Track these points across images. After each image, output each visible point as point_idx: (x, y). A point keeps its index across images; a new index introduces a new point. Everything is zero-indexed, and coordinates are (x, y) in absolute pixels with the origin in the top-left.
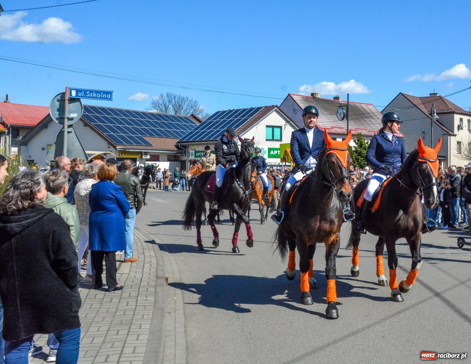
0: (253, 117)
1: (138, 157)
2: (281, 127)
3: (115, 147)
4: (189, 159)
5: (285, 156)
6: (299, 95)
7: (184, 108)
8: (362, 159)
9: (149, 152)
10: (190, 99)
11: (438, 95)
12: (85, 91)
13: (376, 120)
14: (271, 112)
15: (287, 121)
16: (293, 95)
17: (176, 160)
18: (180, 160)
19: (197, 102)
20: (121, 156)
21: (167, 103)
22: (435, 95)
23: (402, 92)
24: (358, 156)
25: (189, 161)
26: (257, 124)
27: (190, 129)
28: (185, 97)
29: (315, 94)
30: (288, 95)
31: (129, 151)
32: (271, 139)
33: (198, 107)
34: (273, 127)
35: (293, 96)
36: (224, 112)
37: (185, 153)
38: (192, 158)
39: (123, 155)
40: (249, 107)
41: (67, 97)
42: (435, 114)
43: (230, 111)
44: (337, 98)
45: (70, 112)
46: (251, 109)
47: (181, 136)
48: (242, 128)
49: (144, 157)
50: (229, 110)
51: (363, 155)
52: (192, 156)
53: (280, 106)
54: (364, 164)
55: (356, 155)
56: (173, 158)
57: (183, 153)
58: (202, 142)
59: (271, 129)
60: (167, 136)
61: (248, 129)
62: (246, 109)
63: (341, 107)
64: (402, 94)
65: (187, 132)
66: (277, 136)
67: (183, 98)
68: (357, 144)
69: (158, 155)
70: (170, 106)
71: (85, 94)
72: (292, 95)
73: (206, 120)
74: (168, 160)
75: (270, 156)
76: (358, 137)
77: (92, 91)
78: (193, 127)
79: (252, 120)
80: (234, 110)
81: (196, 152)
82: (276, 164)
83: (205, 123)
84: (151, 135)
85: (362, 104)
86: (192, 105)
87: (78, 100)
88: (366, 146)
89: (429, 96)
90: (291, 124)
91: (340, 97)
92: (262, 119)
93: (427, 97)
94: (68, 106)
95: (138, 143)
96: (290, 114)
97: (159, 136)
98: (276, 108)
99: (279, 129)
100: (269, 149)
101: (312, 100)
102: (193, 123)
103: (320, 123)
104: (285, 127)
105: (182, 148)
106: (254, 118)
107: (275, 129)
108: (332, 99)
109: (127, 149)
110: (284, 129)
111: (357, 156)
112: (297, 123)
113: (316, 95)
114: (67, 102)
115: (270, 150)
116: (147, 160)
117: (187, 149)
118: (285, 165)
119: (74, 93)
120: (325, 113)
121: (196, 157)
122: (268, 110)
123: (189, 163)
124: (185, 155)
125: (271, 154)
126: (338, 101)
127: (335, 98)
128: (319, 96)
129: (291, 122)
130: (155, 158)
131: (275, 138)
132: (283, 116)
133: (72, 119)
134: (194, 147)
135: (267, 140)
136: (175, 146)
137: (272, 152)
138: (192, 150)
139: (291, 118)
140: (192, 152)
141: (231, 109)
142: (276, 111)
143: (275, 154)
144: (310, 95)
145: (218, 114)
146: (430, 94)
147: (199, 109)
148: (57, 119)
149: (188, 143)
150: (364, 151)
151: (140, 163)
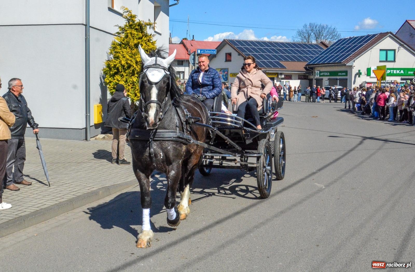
1: (275, 76)
2: (394, 50)
4: (315, 78)
7: (324, 35)
9: (283, 73)
10: (329, 26)
12: (204, 50)
14: (385, 38)
15: (401, 45)
17: (305, 79)
18: (308, 78)
21: (310, 31)
25: (315, 79)
26: (371, 49)
27: (318, 54)
28: (325, 26)
30: (405, 21)
31: (269, 73)
32: (384, 60)
34: (387, 50)
36: (345, 39)
37: (312, 73)
38: (317, 77)
43: (350, 39)
46: (368, 36)
47: (310, 59)
49: (280, 76)
50: (349, 37)
52: (317, 76)
53: (396, 34)
56: (302, 77)
57: (310, 73)
58: (324, 65)
59: (385, 52)
60: (299, 61)
61: (363, 53)
62: (364, 36)
65: (315, 56)
66: (390, 58)
67: (323, 27)
69: (291, 75)
70: (312, 34)
72: (409, 22)
73: (331, 46)
74: (299, 79)
77: (207, 50)
78: (320, 52)
79: (366, 45)
80: (353, 37)
81: (320, 72)
84: (286, 60)
90: (405, 47)
92: (375, 44)
95: (275, 66)
97: (292, 60)
98: (390, 34)
99: (393, 52)
102: (321, 48)
105: (310, 69)
106: (369, 44)
107: (389, 52)
109: (267, 71)
110: (398, 51)
112: (411, 46)
116: (282, 79)
117: (314, 70)
119: (199, 51)
121: (320, 76)
122: (382, 36)
123: (315, 80)
124: (312, 75)
130: (289, 77)
131: (388, 60)
132: (396, 41)
134: (319, 68)
135: (381, 61)
136: (304, 68)
138: (318, 71)
139: (406, 42)
140: (317, 72)
142: (390, 36)
143: (388, 73)
145: (340, 42)
149: (314, 66)
151: (277, 81)
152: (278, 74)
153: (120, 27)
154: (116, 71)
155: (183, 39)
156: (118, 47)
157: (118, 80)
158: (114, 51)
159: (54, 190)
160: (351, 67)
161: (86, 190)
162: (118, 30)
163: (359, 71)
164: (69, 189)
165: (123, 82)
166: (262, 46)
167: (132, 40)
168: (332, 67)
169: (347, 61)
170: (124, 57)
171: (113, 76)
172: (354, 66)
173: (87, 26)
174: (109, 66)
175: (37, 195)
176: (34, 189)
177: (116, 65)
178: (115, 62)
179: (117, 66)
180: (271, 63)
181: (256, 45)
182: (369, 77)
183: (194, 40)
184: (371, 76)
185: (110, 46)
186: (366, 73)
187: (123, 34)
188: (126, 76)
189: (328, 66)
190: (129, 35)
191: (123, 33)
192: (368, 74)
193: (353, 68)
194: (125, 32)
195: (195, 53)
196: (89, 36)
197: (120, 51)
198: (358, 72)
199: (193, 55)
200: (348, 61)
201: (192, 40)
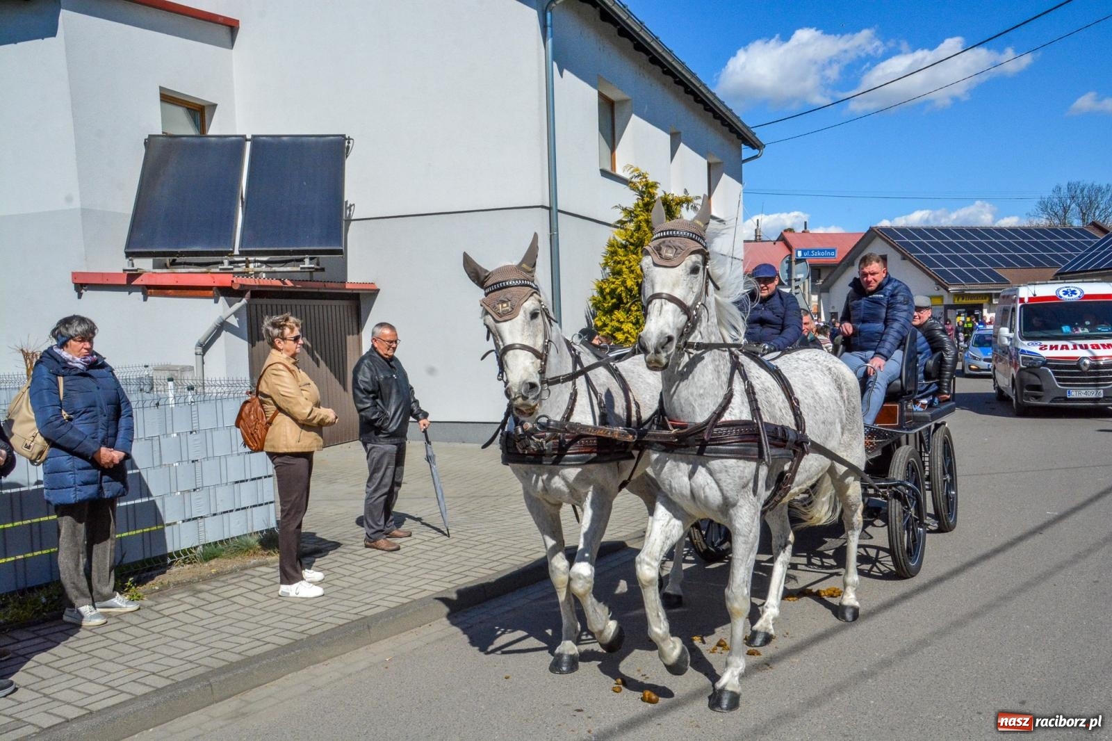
1: (984, 302)
3: (946, 289)
12: (810, 251)
20: (956, 302)
21: (1069, 201)
31: (970, 294)
39: (960, 300)
41: (793, 259)
45: (797, 273)
49: (996, 301)
71: (810, 253)
77: (816, 251)
84: (1009, 265)
87: (804, 260)
94: (796, 267)
95: (984, 280)
97: (1023, 265)
109: (966, 290)
114: (793, 263)
119: (800, 254)
133: (799, 280)
148: (786, 281)
151: (989, 312)
152: (990, 296)
153: (625, 210)
154: (614, 300)
155: (785, 231)
156: (621, 251)
157: (618, 321)
158: (612, 259)
159: (454, 556)
161: (520, 559)
162: (620, 216)
164: (484, 556)
165: (631, 325)
166: (955, 237)
167: (650, 235)
170: (632, 272)
171: (609, 312)
173: (552, 210)
174: (601, 291)
175: (415, 569)
176: (413, 556)
177: (616, 289)
178: (613, 283)
179: (619, 290)
180: (974, 272)
181: (940, 237)
183: (808, 232)
185: (604, 251)
187: (632, 224)
188: (637, 311)
190: (644, 224)
191: (631, 221)
194: (635, 220)
195: (790, 258)
196: (557, 231)
197: (624, 259)
199: (787, 262)
201: (803, 232)
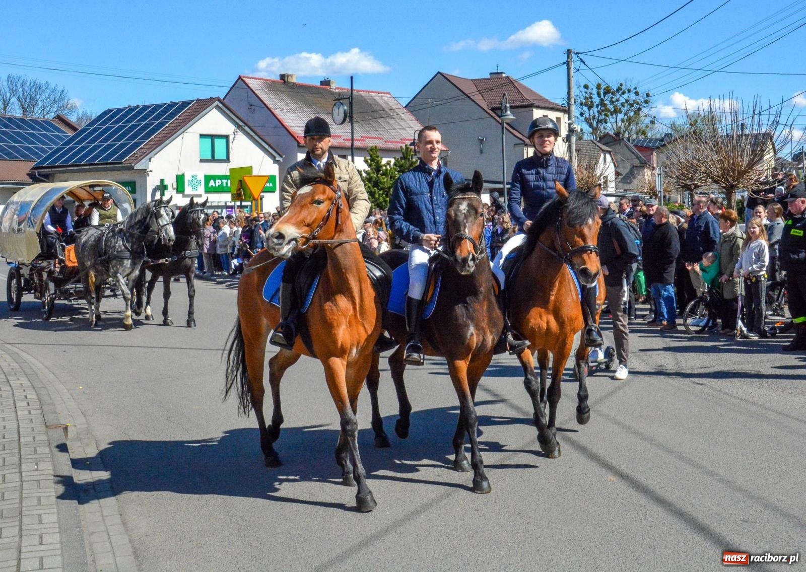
0: (176, 119)
2: (227, 137)
5: (239, 190)
6: (259, 79)
7: (40, 104)
8: (381, 192)
11: (504, 75)
13: (397, 122)
14: (208, 109)
15: (238, 126)
16: (248, 78)
19: (66, 91)
22: (499, 76)
23: (442, 71)
24: (374, 187)
26: (184, 132)
27: (56, 144)
28: (43, 84)
29: (288, 76)
30: (238, 77)
32: (210, 157)
33: (66, 101)
34: (213, 137)
35: (247, 80)
36: (120, 110)
40: (166, 101)
42: (509, 112)
43: (131, 109)
44: (326, 83)
46: (171, 105)
47: (38, 156)
48: (156, 139)
50: (129, 106)
51: (381, 186)
53: (223, 99)
54: (385, 201)
55: (370, 185)
58: (80, 168)
59: (209, 140)
60: (13, 158)
61: (167, 142)
62: (162, 105)
63: (339, 100)
64: (441, 74)
65: (50, 149)
66: (220, 153)
67: (39, 85)
68: (370, 166)
70: (14, 100)
72: (244, 79)
73: (87, 126)
75: (208, 190)
76: (371, 153)
78: (61, 139)
79: (173, 125)
80: (138, 106)
82: (220, 204)
83: (83, 131)
85: (373, 92)
86: (55, 98)
88: (387, 170)
89: (488, 76)
90: (245, 131)
91: (331, 81)
92: (191, 122)
93: (485, 79)
96: (243, 112)
98: (217, 103)
99: (224, 141)
100: (205, 176)
101: (283, 88)
102: (59, 131)
103: (297, 128)
104: (234, 137)
105: (42, 179)
106: (177, 121)
107: (217, 141)
108: (318, 84)
110: (234, 140)
111: (372, 187)
112: (255, 129)
113: (290, 77)
115: (208, 178)
118: (241, 207)
120: (306, 109)
122: (202, 106)
125: (210, 185)
126: (328, 87)
127: (322, 83)
128: (294, 80)
129: (246, 128)
131: (216, 157)
132: (230, 117)
134: (65, 177)
135: (202, 161)
136: (29, 175)
137: (212, 183)
139: (246, 120)
141: (134, 105)
142: (217, 107)
143: (217, 186)
144: (278, 79)
145: (109, 115)
146: (491, 74)
147: (69, 106)
149: (53, 170)
150: (384, 179)
160: (144, 172)
163: (162, 181)
168: (99, 173)
169: (133, 158)
172: (151, 171)
182: (181, 195)
184: (186, 193)
186: (175, 186)
189: (89, 171)
192: (180, 189)
193: (148, 176)
198: (159, 184)
200: (137, 160)
